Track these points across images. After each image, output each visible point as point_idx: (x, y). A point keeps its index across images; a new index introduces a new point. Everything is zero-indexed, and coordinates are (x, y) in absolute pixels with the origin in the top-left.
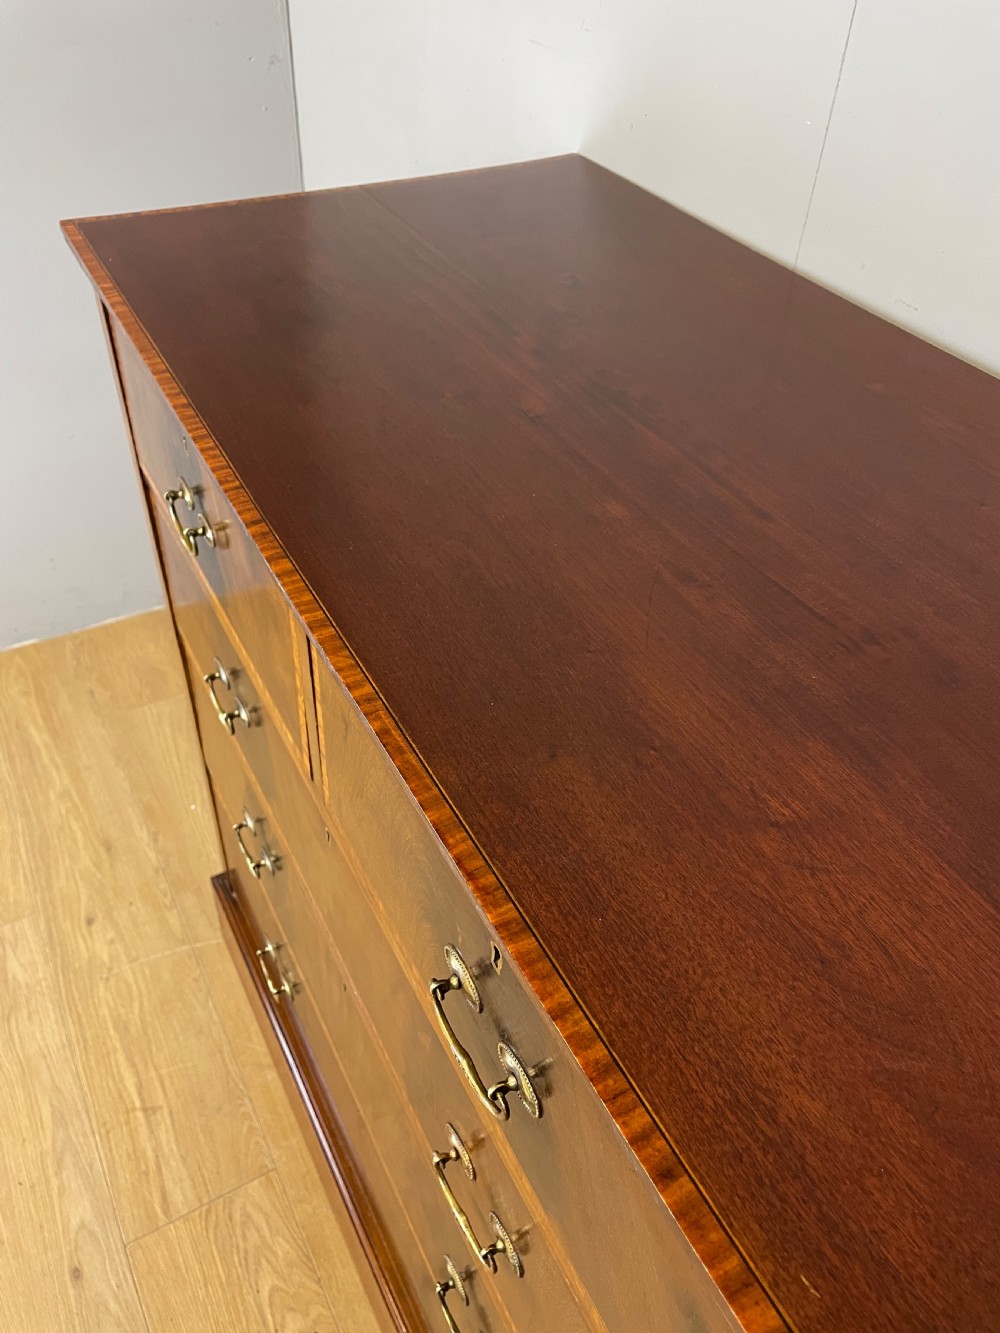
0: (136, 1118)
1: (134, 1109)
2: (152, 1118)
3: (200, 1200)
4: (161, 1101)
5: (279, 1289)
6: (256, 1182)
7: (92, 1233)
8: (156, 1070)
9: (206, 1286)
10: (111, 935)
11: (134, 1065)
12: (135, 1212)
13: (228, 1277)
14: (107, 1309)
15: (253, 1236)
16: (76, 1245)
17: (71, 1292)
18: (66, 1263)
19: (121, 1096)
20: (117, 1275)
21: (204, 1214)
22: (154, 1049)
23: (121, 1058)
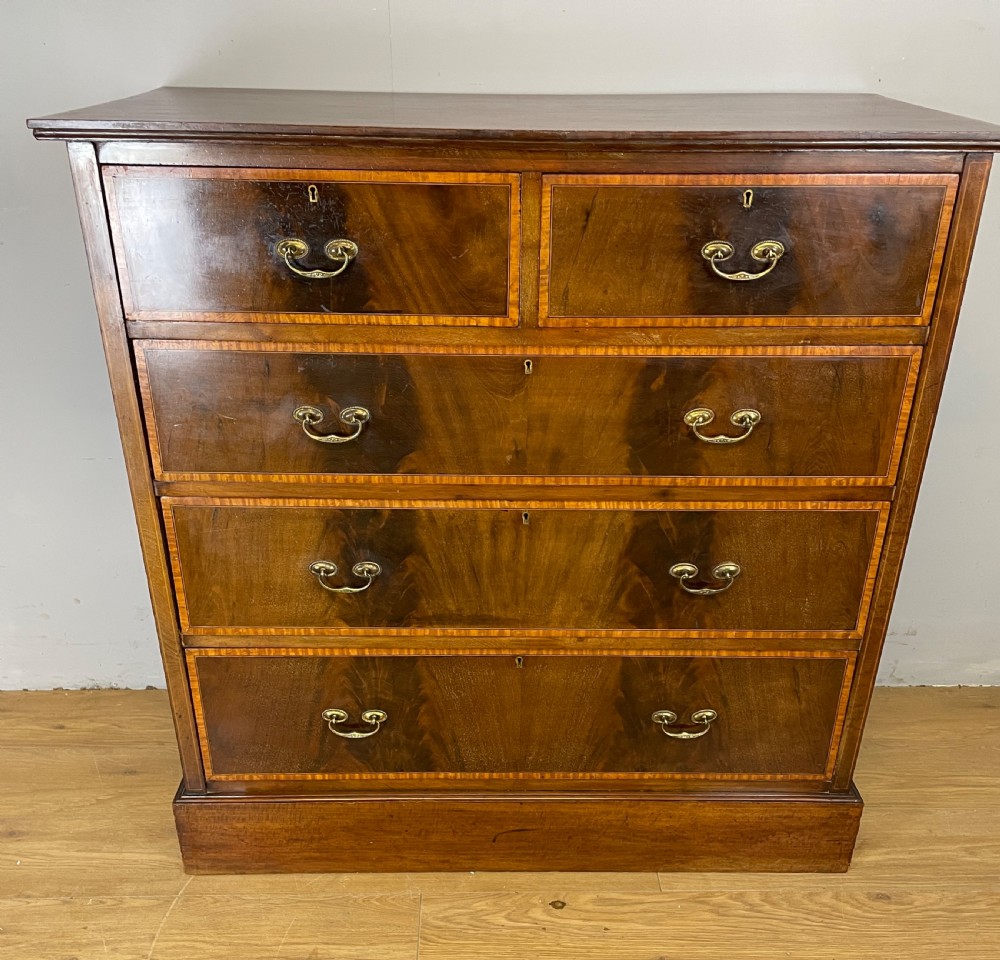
3: (412, 941)
5: (509, 914)
6: (423, 907)
9: (479, 953)
10: (105, 949)
13: (481, 939)
15: (464, 919)
21: (425, 942)
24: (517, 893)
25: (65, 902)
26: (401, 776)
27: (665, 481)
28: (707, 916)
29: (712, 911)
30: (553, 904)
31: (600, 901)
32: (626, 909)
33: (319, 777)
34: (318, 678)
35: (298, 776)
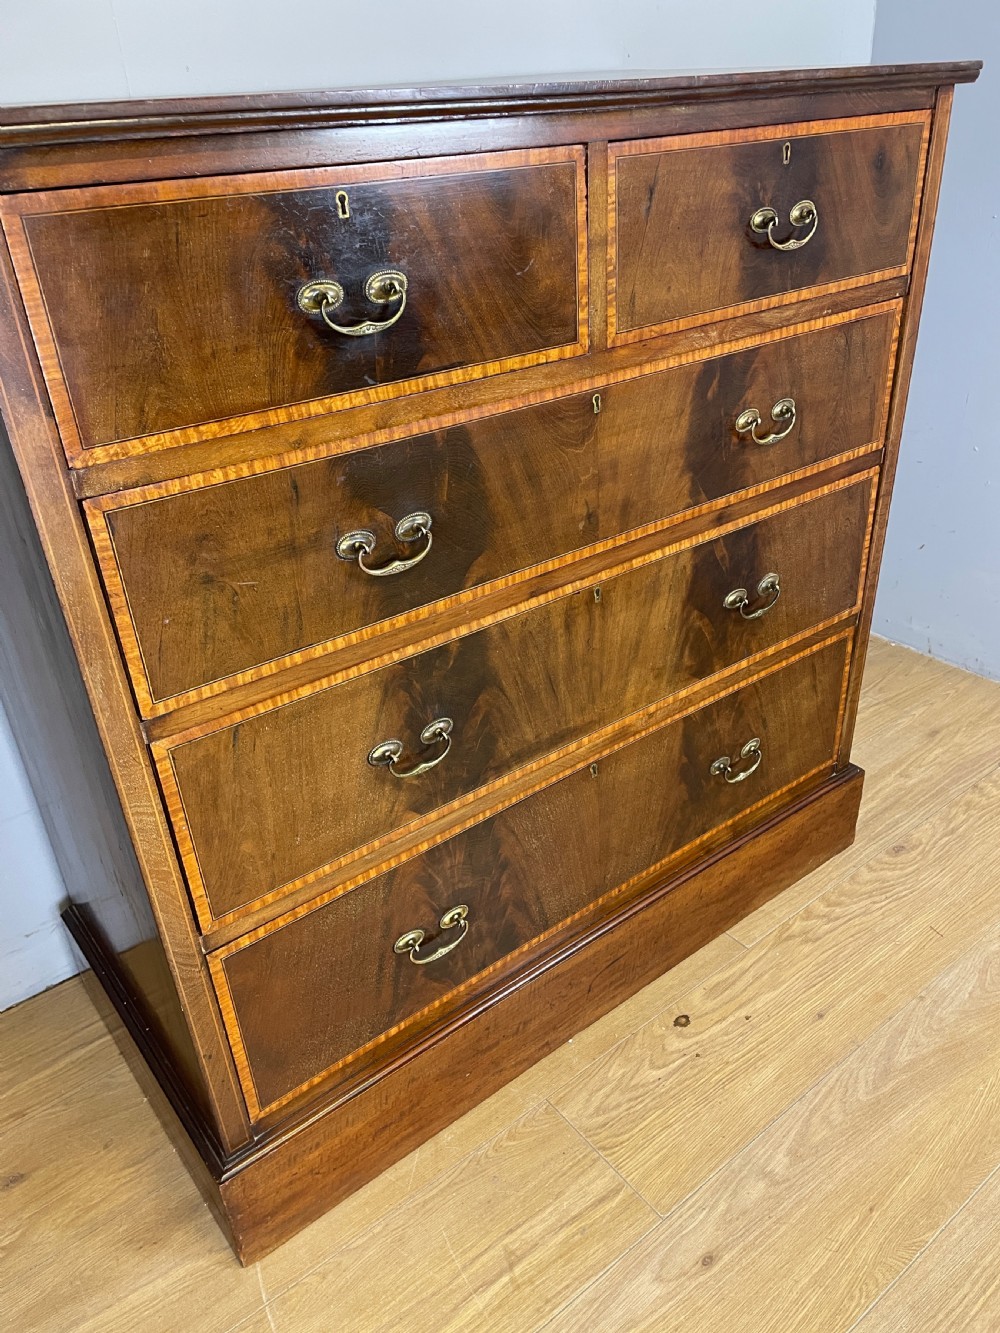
0: (522, 1275)
1: (512, 1281)
2: (518, 1253)
3: (595, 1161)
4: (497, 1251)
6: (564, 1114)
7: (663, 1264)
8: (459, 1275)
9: (671, 1125)
11: (456, 1308)
12: (626, 1225)
13: (656, 1108)
14: (728, 1211)
15: (612, 1101)
16: (680, 1276)
17: (726, 1258)
18: (701, 1279)
19: (500, 1306)
20: (692, 1216)
21: (608, 1152)
22: (430, 1291)
24: (635, 1035)
27: (721, 502)
28: (807, 948)
29: (806, 941)
30: (677, 1023)
31: (713, 992)
32: (740, 985)
33: (394, 1031)
34: (386, 901)
35: (369, 1045)
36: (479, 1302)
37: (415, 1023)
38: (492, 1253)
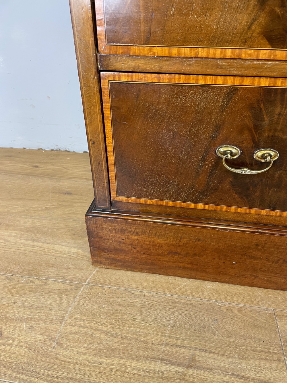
0: (192, 376)
1: (183, 374)
2: (198, 364)
3: (279, 360)
4: (188, 353)
6: (279, 324)
8: (161, 345)
10: (25, 326)
11: (147, 358)
19: (166, 379)
22: (144, 339)
23: (135, 364)
25: (7, 278)
26: (273, 213)
33: (200, 206)
35: (184, 204)
36: (159, 367)
37: (215, 211)
38: (184, 350)
